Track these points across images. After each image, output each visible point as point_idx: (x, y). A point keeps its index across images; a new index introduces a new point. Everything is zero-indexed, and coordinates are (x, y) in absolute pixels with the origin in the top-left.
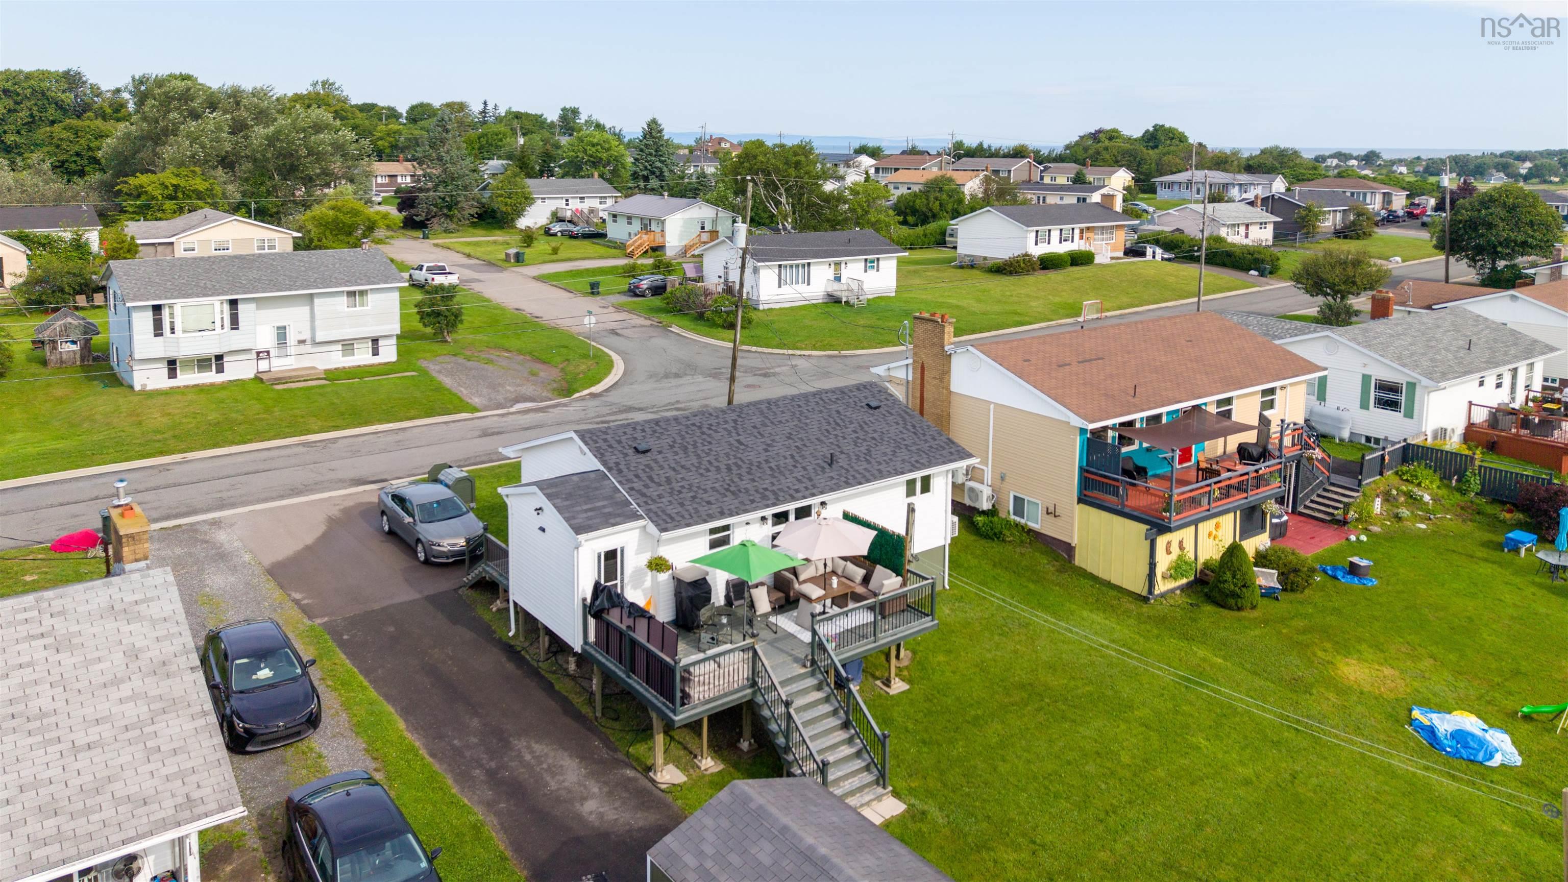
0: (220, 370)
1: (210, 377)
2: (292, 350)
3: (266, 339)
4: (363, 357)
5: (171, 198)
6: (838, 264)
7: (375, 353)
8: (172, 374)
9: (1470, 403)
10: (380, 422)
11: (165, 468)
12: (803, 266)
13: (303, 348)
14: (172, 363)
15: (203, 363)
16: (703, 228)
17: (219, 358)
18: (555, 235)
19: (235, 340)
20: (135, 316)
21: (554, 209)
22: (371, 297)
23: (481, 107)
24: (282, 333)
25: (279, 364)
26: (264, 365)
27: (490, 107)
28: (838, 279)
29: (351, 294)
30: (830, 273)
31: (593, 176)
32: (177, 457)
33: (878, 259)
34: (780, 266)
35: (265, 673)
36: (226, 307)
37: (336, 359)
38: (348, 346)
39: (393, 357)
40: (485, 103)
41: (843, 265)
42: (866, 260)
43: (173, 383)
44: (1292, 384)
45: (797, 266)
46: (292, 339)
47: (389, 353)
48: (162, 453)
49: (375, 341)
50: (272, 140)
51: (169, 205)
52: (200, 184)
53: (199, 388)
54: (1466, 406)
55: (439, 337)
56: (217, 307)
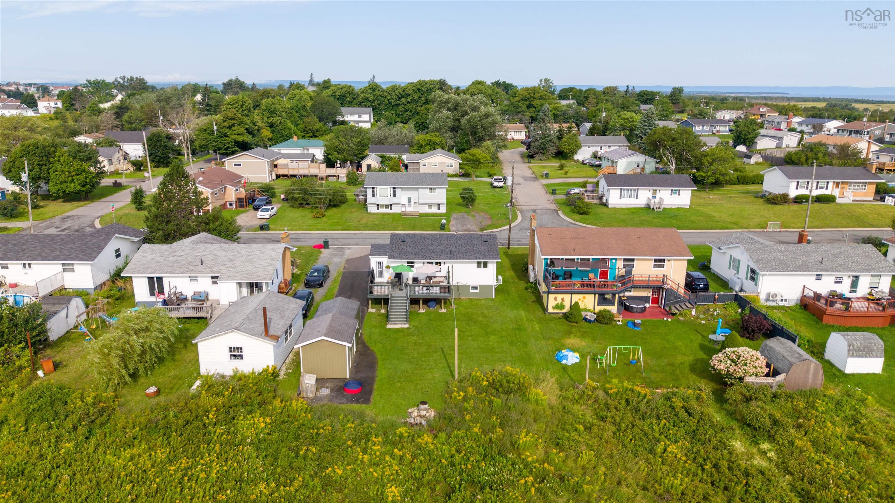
0: (391, 209)
1: (388, 211)
2: (412, 205)
3: (404, 201)
4: (434, 210)
5: (428, 144)
6: (655, 191)
7: (439, 209)
8: (378, 209)
9: (804, 286)
10: (418, 230)
11: (355, 234)
12: (635, 190)
13: (416, 205)
14: (378, 205)
15: (386, 206)
16: (638, 166)
17: (391, 205)
18: (586, 164)
19: (394, 200)
20: (368, 190)
21: (594, 151)
22: (437, 190)
23: (625, 89)
24: (409, 200)
25: (408, 209)
26: (404, 209)
27: (630, 89)
28: (654, 197)
29: (430, 189)
30: (650, 194)
31: (620, 135)
32: (360, 232)
33: (679, 190)
34: (621, 189)
35: (316, 274)
36: (392, 190)
37: (425, 210)
38: (430, 205)
39: (445, 212)
40: (628, 87)
41: (658, 191)
42: (672, 190)
43: (378, 211)
44: (675, 260)
45: (631, 190)
46: (412, 202)
47: (443, 209)
48: (358, 230)
49: (439, 205)
50: (468, 121)
51: (428, 147)
52: (437, 140)
53: (384, 214)
54: (802, 287)
55: (466, 206)
56: (388, 189)
